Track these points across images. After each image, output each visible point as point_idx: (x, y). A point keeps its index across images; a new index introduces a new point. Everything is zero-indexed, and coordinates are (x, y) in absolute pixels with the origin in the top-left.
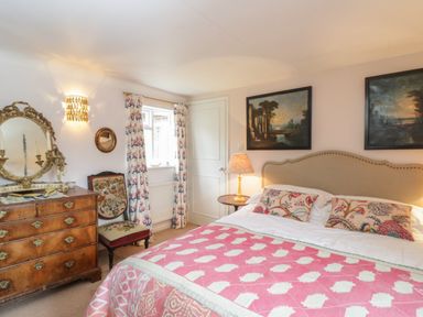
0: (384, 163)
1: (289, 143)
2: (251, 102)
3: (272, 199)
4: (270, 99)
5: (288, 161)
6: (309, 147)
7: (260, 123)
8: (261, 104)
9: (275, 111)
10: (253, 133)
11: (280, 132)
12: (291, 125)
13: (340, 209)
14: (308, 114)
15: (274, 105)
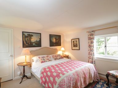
0: (53, 49)
1: (36, 45)
2: (24, 33)
3: (44, 59)
4: (31, 34)
5: (37, 50)
6: (41, 46)
7: (27, 40)
8: (27, 35)
9: (32, 37)
10: (25, 43)
11: (34, 43)
12: (37, 41)
13: (55, 57)
14: (40, 39)
15: (32, 36)
